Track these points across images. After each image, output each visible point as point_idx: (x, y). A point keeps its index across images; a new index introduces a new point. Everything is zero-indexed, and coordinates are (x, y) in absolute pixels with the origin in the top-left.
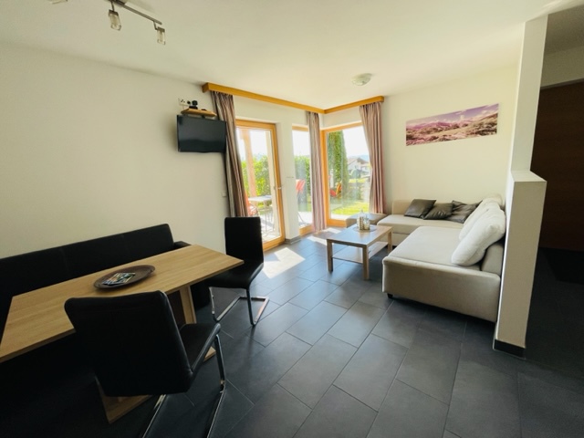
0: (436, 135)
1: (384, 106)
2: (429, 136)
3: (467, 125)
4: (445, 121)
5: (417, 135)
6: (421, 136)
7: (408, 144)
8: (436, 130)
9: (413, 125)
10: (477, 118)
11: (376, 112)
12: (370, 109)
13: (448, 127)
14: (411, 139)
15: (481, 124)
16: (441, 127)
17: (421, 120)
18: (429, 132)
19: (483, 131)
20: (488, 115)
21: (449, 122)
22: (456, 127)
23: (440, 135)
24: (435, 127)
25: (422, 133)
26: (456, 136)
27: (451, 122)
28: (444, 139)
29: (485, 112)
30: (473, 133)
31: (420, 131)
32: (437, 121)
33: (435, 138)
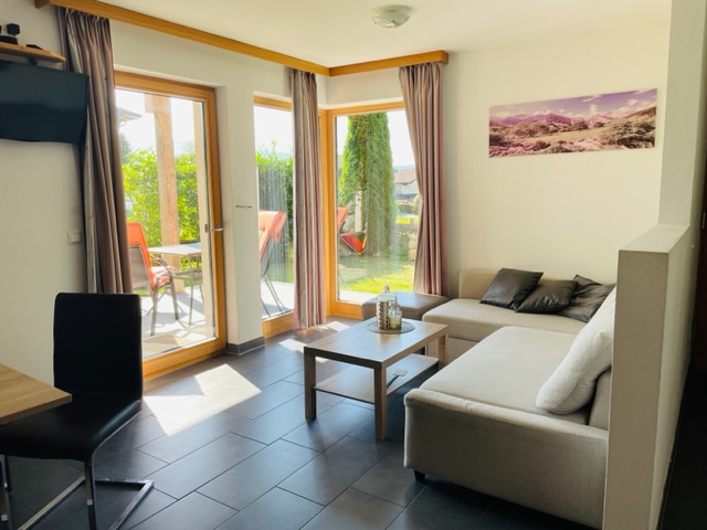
0: (546, 139)
1: (448, 71)
2: (533, 141)
3: (601, 125)
4: (562, 112)
5: (510, 137)
6: (517, 140)
7: (492, 154)
8: (545, 130)
9: (503, 115)
10: (621, 113)
11: (430, 83)
12: (420, 74)
13: (568, 126)
14: (498, 143)
15: (627, 126)
16: (555, 124)
17: (518, 106)
18: (532, 133)
19: (631, 139)
20: (639, 109)
21: (569, 115)
22: (583, 126)
23: (552, 139)
24: (544, 122)
25: (518, 133)
26: (583, 144)
27: (575, 116)
28: (561, 149)
29: (633, 102)
30: (611, 143)
31: (516, 128)
32: (548, 112)
33: (543, 146)
